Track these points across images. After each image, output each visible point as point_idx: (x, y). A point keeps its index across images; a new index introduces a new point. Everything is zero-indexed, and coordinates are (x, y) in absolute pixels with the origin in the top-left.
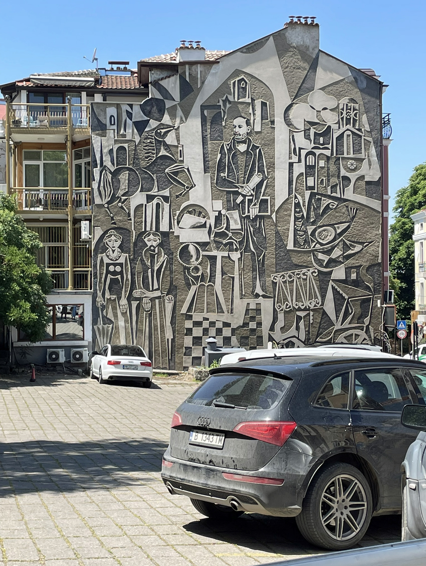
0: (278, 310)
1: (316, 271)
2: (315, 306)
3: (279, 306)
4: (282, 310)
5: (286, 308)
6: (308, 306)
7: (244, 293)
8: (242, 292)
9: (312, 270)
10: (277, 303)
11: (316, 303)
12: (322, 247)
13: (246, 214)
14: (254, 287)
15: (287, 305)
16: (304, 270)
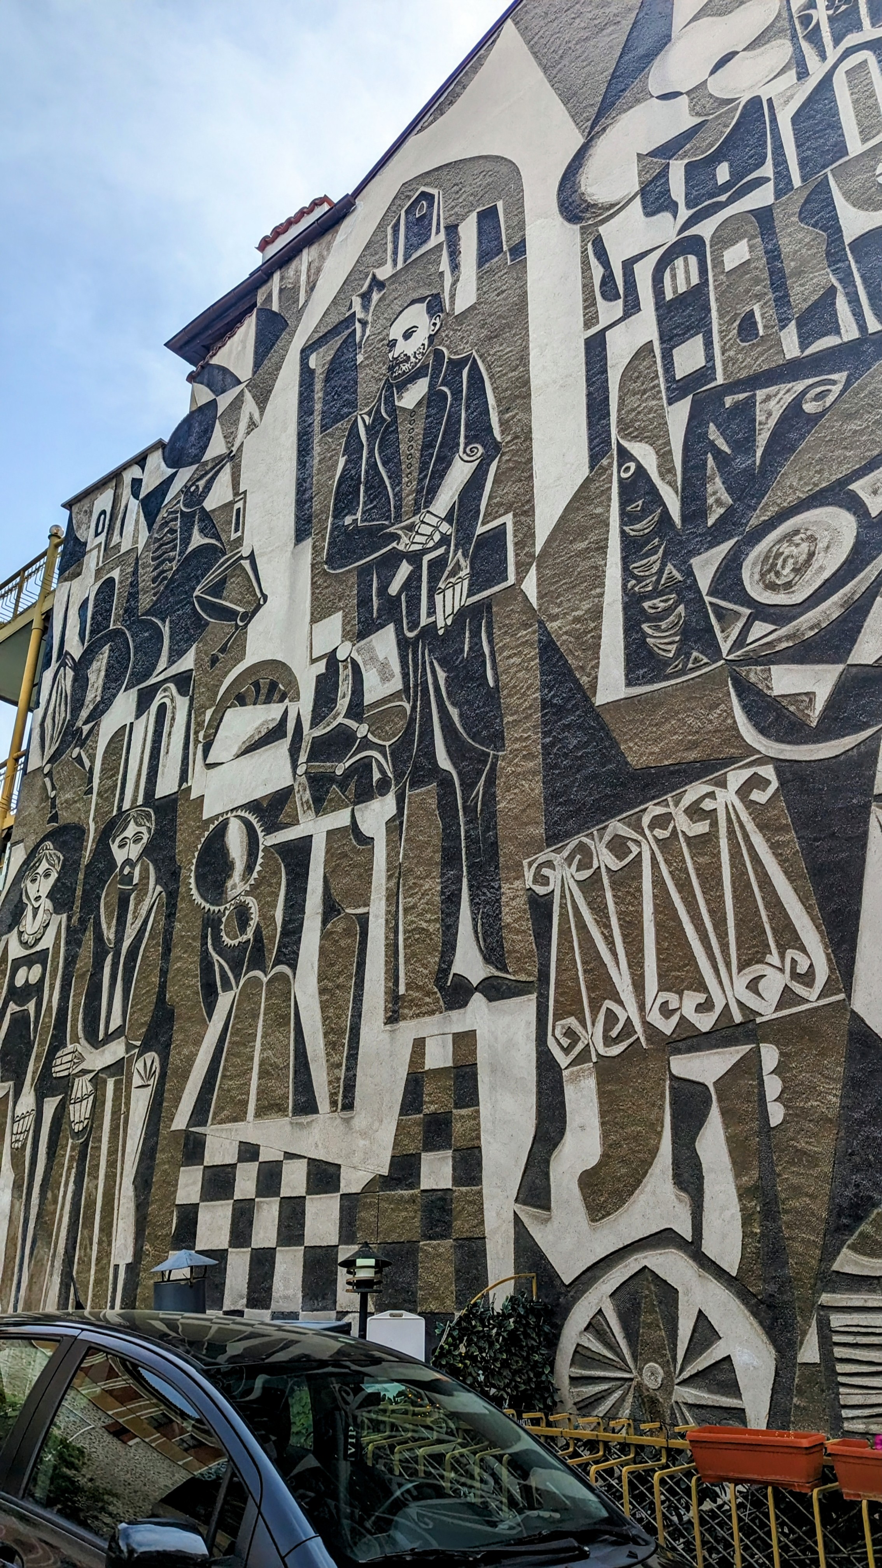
0: (563, 1060)
1: (768, 772)
2: (787, 997)
3: (570, 1033)
4: (583, 1057)
5: (609, 1041)
6: (740, 1004)
7: (402, 990)
8: (396, 983)
9: (736, 777)
10: (557, 1018)
11: (795, 976)
12: (783, 631)
13: (424, 621)
14: (449, 947)
15: (611, 1017)
16: (694, 792)
